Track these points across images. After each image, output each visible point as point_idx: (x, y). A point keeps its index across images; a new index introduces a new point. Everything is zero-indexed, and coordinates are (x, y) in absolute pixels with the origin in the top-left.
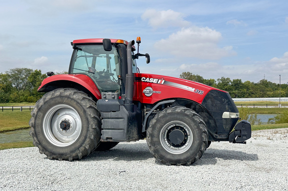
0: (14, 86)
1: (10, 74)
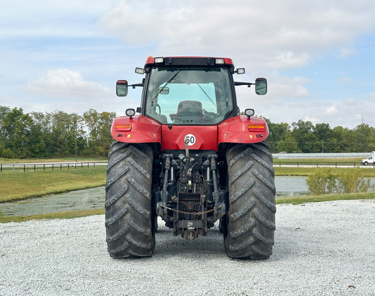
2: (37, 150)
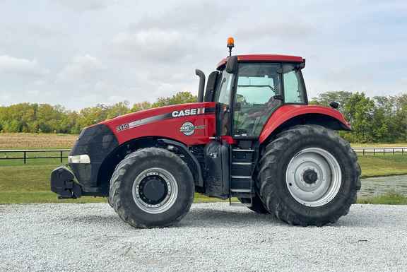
2: (379, 135)
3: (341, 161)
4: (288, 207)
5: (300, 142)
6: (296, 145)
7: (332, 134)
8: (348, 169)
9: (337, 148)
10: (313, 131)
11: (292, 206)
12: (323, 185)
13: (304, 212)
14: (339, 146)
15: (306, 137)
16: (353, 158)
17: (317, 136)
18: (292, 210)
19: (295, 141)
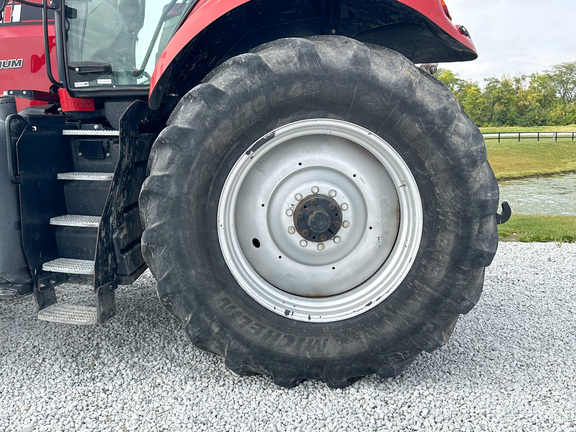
0: (558, 95)
1: (551, 74)
3: (421, 165)
4: (224, 325)
5: (262, 98)
6: (248, 109)
7: (391, 65)
8: (447, 195)
9: (406, 119)
10: (313, 56)
11: (240, 321)
12: (371, 241)
13: (282, 340)
14: (416, 109)
15: (286, 79)
16: (468, 155)
17: (327, 73)
18: (238, 337)
19: (247, 96)
